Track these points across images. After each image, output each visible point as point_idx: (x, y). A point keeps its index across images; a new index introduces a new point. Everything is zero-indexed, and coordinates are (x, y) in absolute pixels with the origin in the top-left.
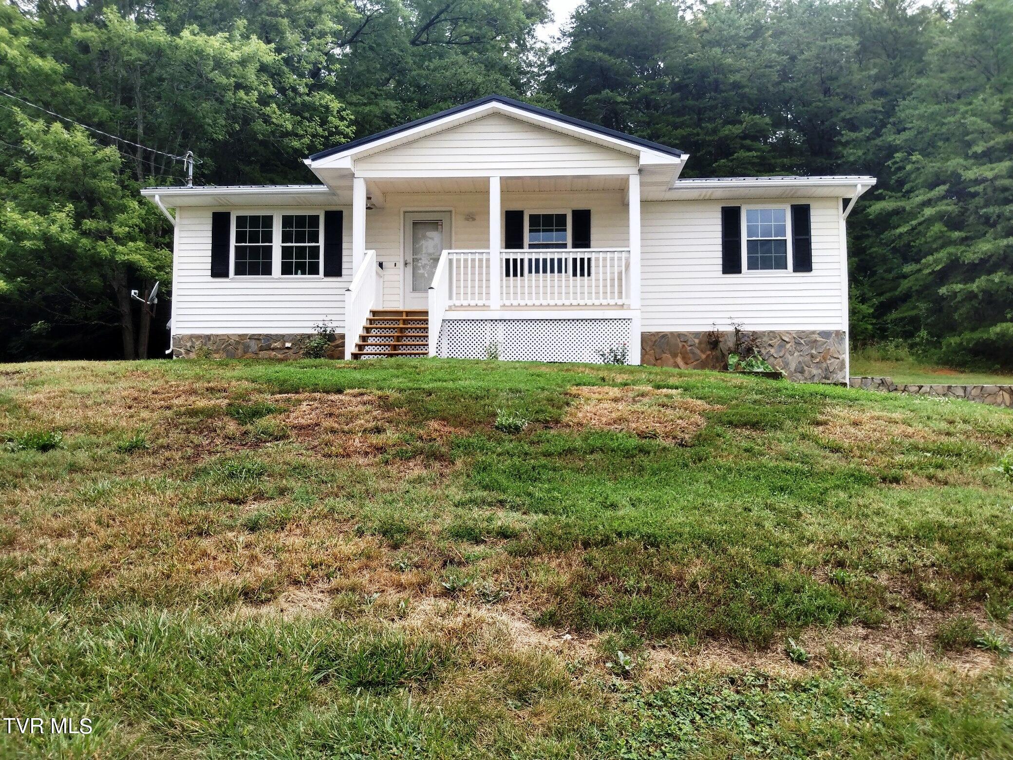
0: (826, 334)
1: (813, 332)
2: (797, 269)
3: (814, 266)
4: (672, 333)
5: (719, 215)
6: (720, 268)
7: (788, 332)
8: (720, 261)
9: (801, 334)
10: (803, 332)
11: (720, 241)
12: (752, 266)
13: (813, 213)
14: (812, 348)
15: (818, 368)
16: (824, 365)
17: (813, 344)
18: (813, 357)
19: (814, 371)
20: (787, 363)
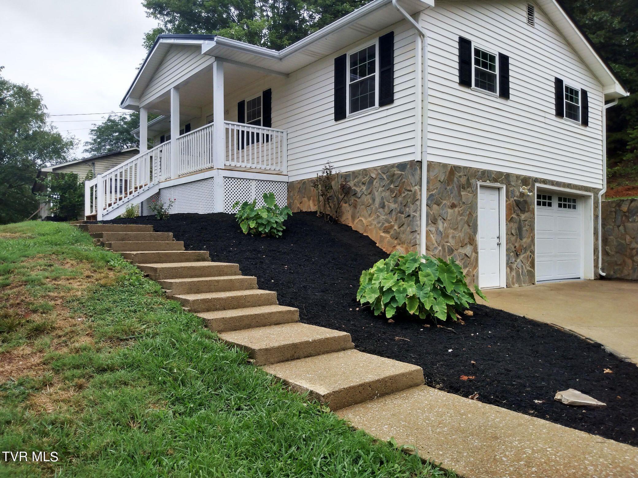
0: (402, 166)
1: (393, 166)
2: (381, 105)
3: (396, 96)
5: (333, 67)
6: (333, 116)
7: (375, 169)
8: (333, 110)
10: (386, 166)
11: (333, 91)
12: (354, 108)
13: (396, 39)
14: (392, 182)
15: (395, 202)
16: (400, 199)
17: (392, 178)
18: (392, 191)
19: (393, 206)
20: (374, 200)
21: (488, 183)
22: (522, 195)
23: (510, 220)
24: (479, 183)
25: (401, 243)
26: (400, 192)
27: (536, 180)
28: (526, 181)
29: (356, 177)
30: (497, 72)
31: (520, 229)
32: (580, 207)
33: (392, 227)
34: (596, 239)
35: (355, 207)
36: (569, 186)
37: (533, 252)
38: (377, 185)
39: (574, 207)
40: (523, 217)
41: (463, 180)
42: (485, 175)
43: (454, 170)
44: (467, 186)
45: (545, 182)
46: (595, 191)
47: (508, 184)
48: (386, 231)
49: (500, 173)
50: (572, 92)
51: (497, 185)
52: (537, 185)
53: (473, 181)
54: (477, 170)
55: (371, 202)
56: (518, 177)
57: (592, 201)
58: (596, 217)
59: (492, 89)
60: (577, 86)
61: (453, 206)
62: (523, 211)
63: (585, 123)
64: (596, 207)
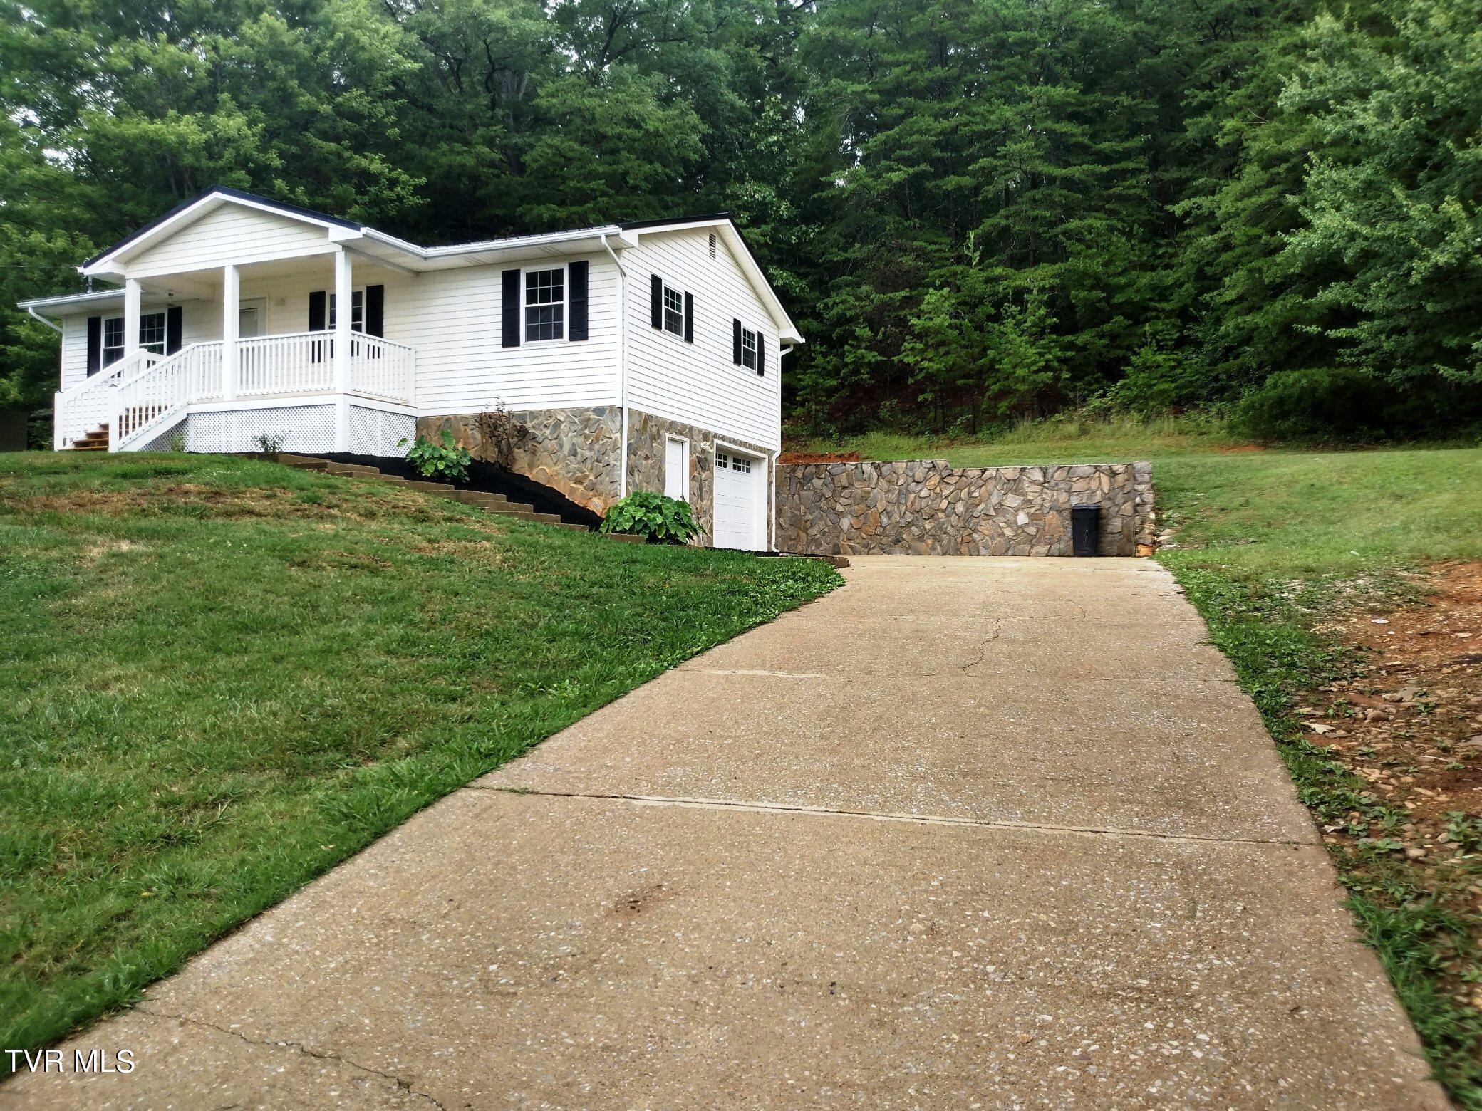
0: (600, 411)
1: (588, 409)
2: (572, 339)
3: (590, 333)
4: (455, 416)
5: (500, 281)
6: (500, 341)
7: (563, 410)
8: (500, 333)
9: (577, 412)
10: (578, 409)
11: (500, 310)
12: (531, 336)
13: (590, 271)
14: (586, 427)
15: (591, 449)
16: (597, 446)
17: (586, 423)
18: (586, 437)
19: (587, 454)
20: (561, 446)
21: (674, 436)
22: (703, 451)
23: (693, 478)
24: (668, 435)
25: (599, 494)
26: (597, 439)
27: (715, 436)
28: (706, 436)
29: (535, 418)
30: (683, 314)
31: (701, 489)
32: (754, 470)
33: (586, 477)
34: (770, 510)
35: (534, 453)
36: (745, 445)
37: (711, 517)
38: (566, 429)
39: (748, 471)
40: (704, 476)
41: (654, 430)
42: (672, 426)
43: (648, 418)
44: (656, 437)
45: (723, 438)
46: (770, 452)
47: (692, 439)
48: (578, 481)
49: (684, 426)
50: (749, 334)
51: (681, 438)
52: (716, 441)
53: (662, 432)
54: (665, 421)
55: (557, 447)
56: (700, 431)
57: (765, 464)
58: (770, 484)
59: (677, 332)
60: (754, 329)
61: (647, 458)
62: (704, 470)
63: (761, 372)
64: (770, 472)
